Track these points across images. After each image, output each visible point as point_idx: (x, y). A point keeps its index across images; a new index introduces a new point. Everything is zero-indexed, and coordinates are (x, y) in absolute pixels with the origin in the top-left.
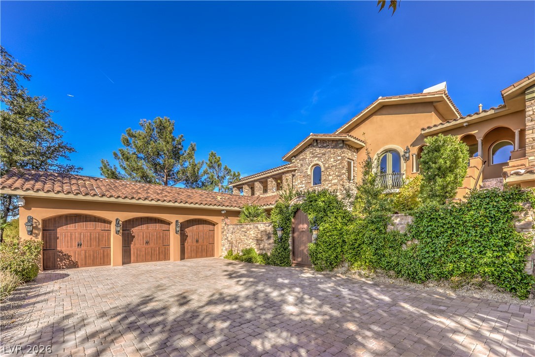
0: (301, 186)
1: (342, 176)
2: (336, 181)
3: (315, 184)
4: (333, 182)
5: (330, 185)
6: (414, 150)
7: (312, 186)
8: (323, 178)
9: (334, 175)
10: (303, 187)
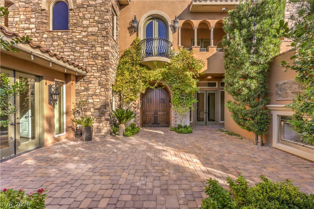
0: (27, 25)
1: (106, 24)
2: (95, 29)
3: (56, 27)
4: (90, 29)
5: (84, 34)
6: (180, 24)
7: (51, 29)
8: (72, 21)
9: (91, 20)
10: (31, 29)
